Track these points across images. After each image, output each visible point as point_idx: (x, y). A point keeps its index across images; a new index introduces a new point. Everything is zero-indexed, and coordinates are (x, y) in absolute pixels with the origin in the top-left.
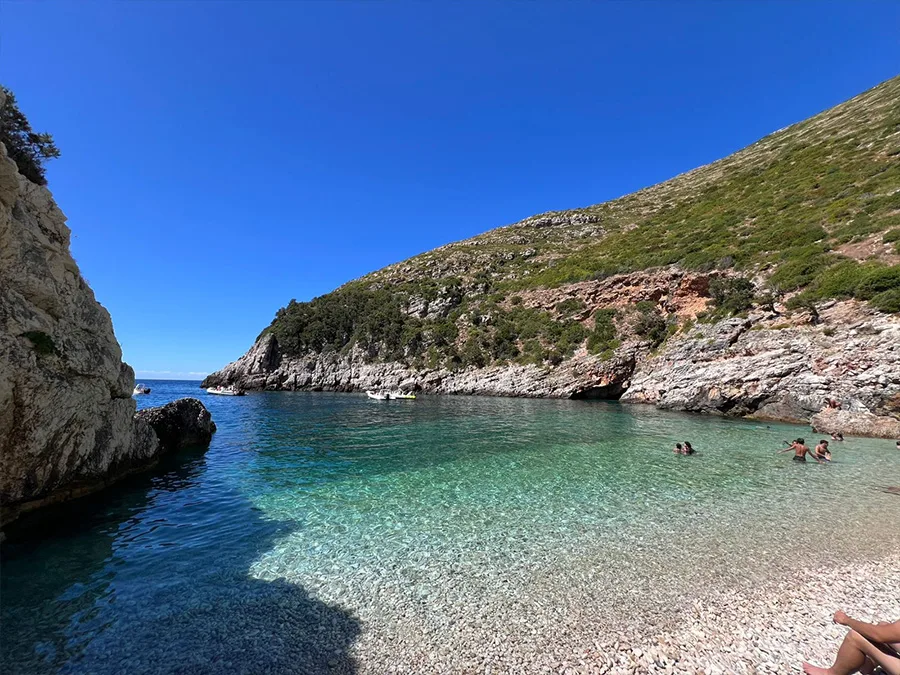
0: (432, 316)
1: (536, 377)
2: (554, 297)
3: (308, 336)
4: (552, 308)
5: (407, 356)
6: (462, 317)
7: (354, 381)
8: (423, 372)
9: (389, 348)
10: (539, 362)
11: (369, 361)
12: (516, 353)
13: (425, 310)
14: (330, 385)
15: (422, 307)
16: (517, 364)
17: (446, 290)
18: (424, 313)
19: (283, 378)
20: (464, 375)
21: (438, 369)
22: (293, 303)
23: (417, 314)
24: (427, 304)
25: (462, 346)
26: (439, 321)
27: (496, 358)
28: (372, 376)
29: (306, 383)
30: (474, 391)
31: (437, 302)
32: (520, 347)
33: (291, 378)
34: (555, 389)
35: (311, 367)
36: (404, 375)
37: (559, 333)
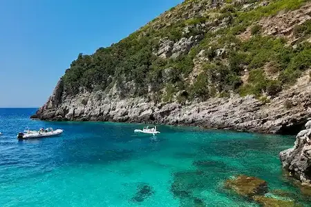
0: (175, 56)
1: (249, 109)
2: (293, 20)
3: (84, 79)
4: (289, 33)
5: (150, 92)
6: (201, 53)
7: (112, 113)
8: (159, 105)
9: (137, 86)
10: (257, 93)
11: (123, 97)
12: (239, 84)
13: (170, 49)
14: (95, 116)
15: (167, 48)
16: (238, 95)
17: (189, 30)
18: (169, 53)
19: (66, 111)
20: (190, 107)
21: (171, 102)
22: (80, 56)
23: (164, 55)
24: (172, 45)
25: (194, 81)
26: (180, 59)
27: (221, 90)
28: (124, 109)
29: (80, 114)
30: (193, 121)
31: (180, 41)
32: (245, 78)
33: (71, 112)
34: (264, 121)
35: (85, 103)
36: (145, 107)
37: (288, 60)
